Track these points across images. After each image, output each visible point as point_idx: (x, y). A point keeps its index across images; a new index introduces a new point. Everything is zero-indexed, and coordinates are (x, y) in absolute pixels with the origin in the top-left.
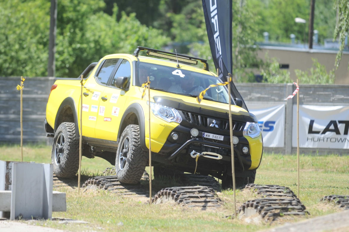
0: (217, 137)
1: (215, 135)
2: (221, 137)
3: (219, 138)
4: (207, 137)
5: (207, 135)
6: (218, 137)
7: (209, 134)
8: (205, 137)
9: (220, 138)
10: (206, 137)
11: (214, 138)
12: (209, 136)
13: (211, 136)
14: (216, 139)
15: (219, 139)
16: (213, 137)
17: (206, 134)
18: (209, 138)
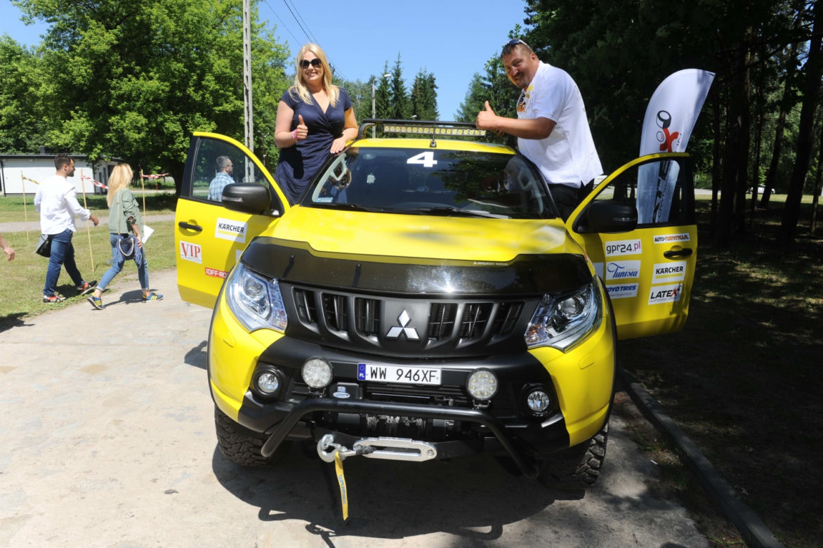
0: (413, 373)
1: (405, 368)
2: (433, 374)
3: (422, 376)
4: (378, 379)
5: (374, 373)
6: (420, 374)
7: (383, 366)
8: (368, 378)
9: (428, 376)
10: (374, 379)
11: (404, 380)
12: (383, 374)
13: (393, 373)
14: (413, 382)
15: (425, 382)
16: (400, 376)
17: (370, 367)
18: (382, 380)
